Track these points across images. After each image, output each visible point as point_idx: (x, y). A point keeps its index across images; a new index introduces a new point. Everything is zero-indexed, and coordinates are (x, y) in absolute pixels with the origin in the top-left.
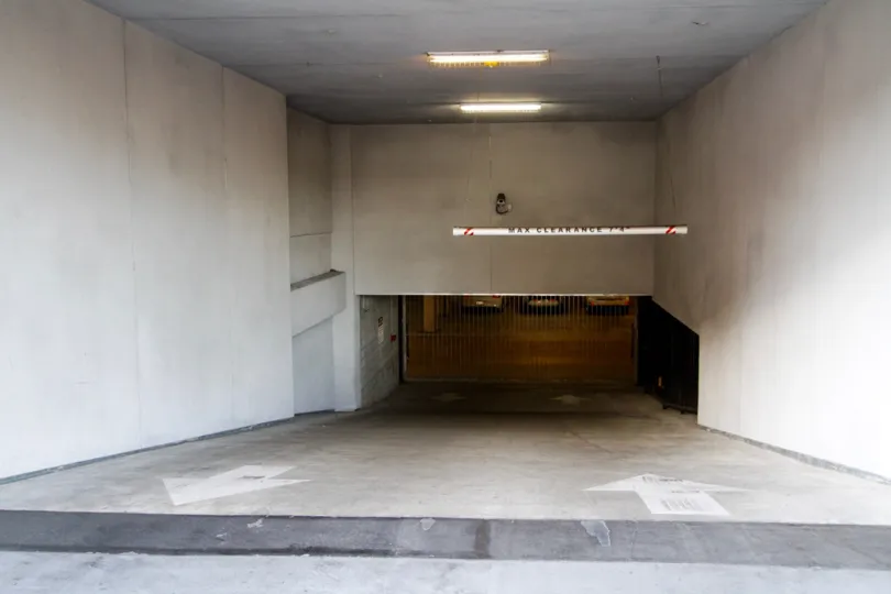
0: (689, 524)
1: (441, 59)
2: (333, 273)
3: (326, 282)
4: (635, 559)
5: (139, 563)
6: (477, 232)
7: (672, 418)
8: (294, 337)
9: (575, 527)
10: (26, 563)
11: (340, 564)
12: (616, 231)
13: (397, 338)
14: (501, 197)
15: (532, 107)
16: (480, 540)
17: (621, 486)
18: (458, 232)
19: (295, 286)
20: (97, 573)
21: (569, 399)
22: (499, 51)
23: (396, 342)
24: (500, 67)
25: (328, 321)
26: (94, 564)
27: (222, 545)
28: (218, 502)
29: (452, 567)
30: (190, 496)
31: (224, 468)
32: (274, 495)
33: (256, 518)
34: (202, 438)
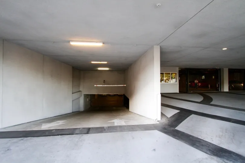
0: (119, 126)
1: (93, 62)
2: (80, 91)
3: (78, 93)
4: (110, 132)
5: (31, 139)
6: (98, 86)
7: (127, 110)
8: (72, 101)
9: (103, 128)
10: (10, 140)
11: (64, 137)
12: (117, 86)
13: (91, 100)
14: (104, 81)
15: (107, 69)
16: (88, 131)
17: (112, 121)
18: (95, 86)
19: (72, 93)
20: (22, 141)
21: (114, 108)
22: (101, 62)
23: (90, 101)
24: (101, 64)
25: (79, 98)
26: (22, 140)
27: (46, 135)
28: (50, 127)
29: (82, 136)
30: (45, 127)
31: (54, 121)
32: (59, 126)
33: (54, 130)
34: (55, 117)
